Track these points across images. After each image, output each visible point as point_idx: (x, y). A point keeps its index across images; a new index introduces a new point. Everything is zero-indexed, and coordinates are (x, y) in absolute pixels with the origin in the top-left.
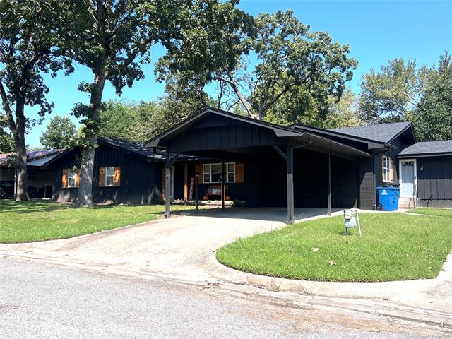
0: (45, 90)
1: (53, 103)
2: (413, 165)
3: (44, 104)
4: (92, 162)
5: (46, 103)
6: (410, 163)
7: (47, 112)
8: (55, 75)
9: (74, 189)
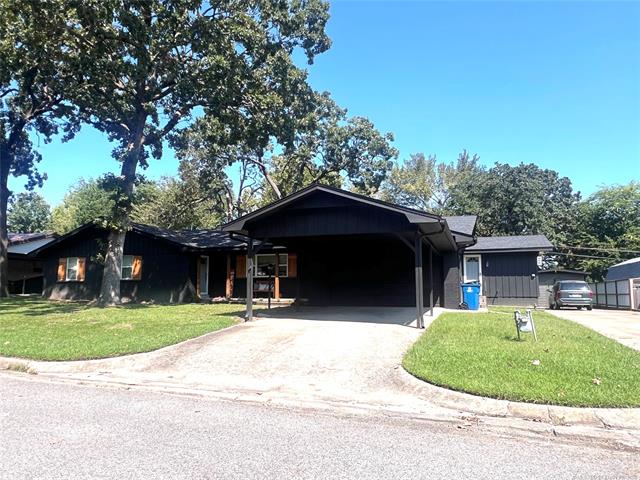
0: (36, 157)
1: (45, 174)
2: (477, 261)
3: (33, 175)
4: (122, 249)
5: (37, 174)
6: (474, 259)
7: (37, 186)
8: (50, 140)
9: (75, 282)
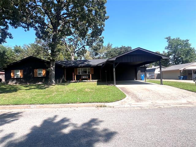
9: (19, 78)
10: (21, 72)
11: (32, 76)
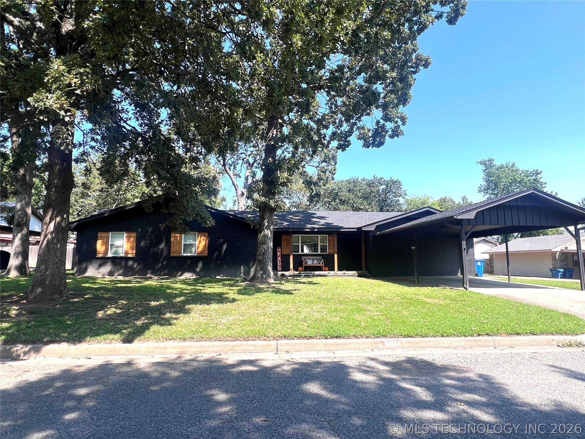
9: (122, 258)
10: (128, 238)
11: (165, 254)
